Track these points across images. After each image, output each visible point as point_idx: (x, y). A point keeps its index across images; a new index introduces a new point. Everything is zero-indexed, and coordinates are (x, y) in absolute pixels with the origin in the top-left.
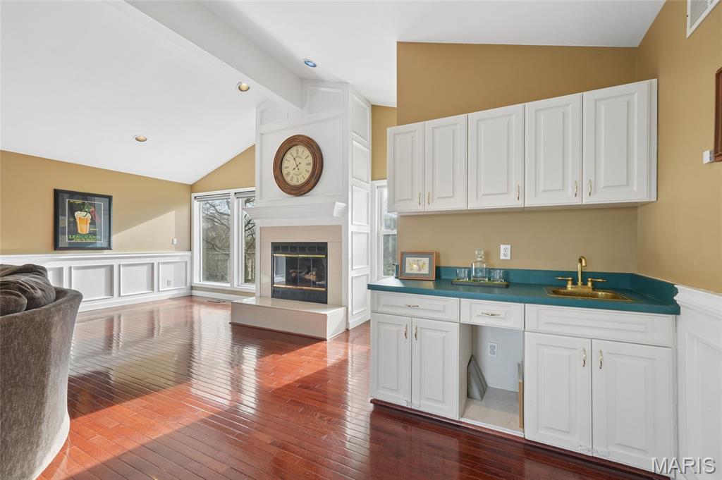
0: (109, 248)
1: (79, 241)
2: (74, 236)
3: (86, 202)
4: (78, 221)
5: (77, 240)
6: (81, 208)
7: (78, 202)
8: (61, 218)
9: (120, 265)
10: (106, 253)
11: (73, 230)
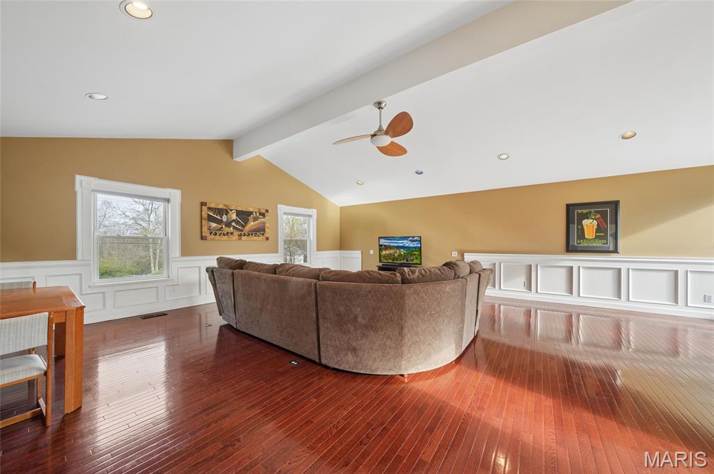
0: (616, 251)
1: (586, 245)
2: (581, 241)
3: (592, 210)
4: (585, 228)
5: (584, 244)
6: (586, 216)
7: (585, 211)
8: (571, 225)
9: (629, 269)
10: (613, 257)
11: (581, 235)
